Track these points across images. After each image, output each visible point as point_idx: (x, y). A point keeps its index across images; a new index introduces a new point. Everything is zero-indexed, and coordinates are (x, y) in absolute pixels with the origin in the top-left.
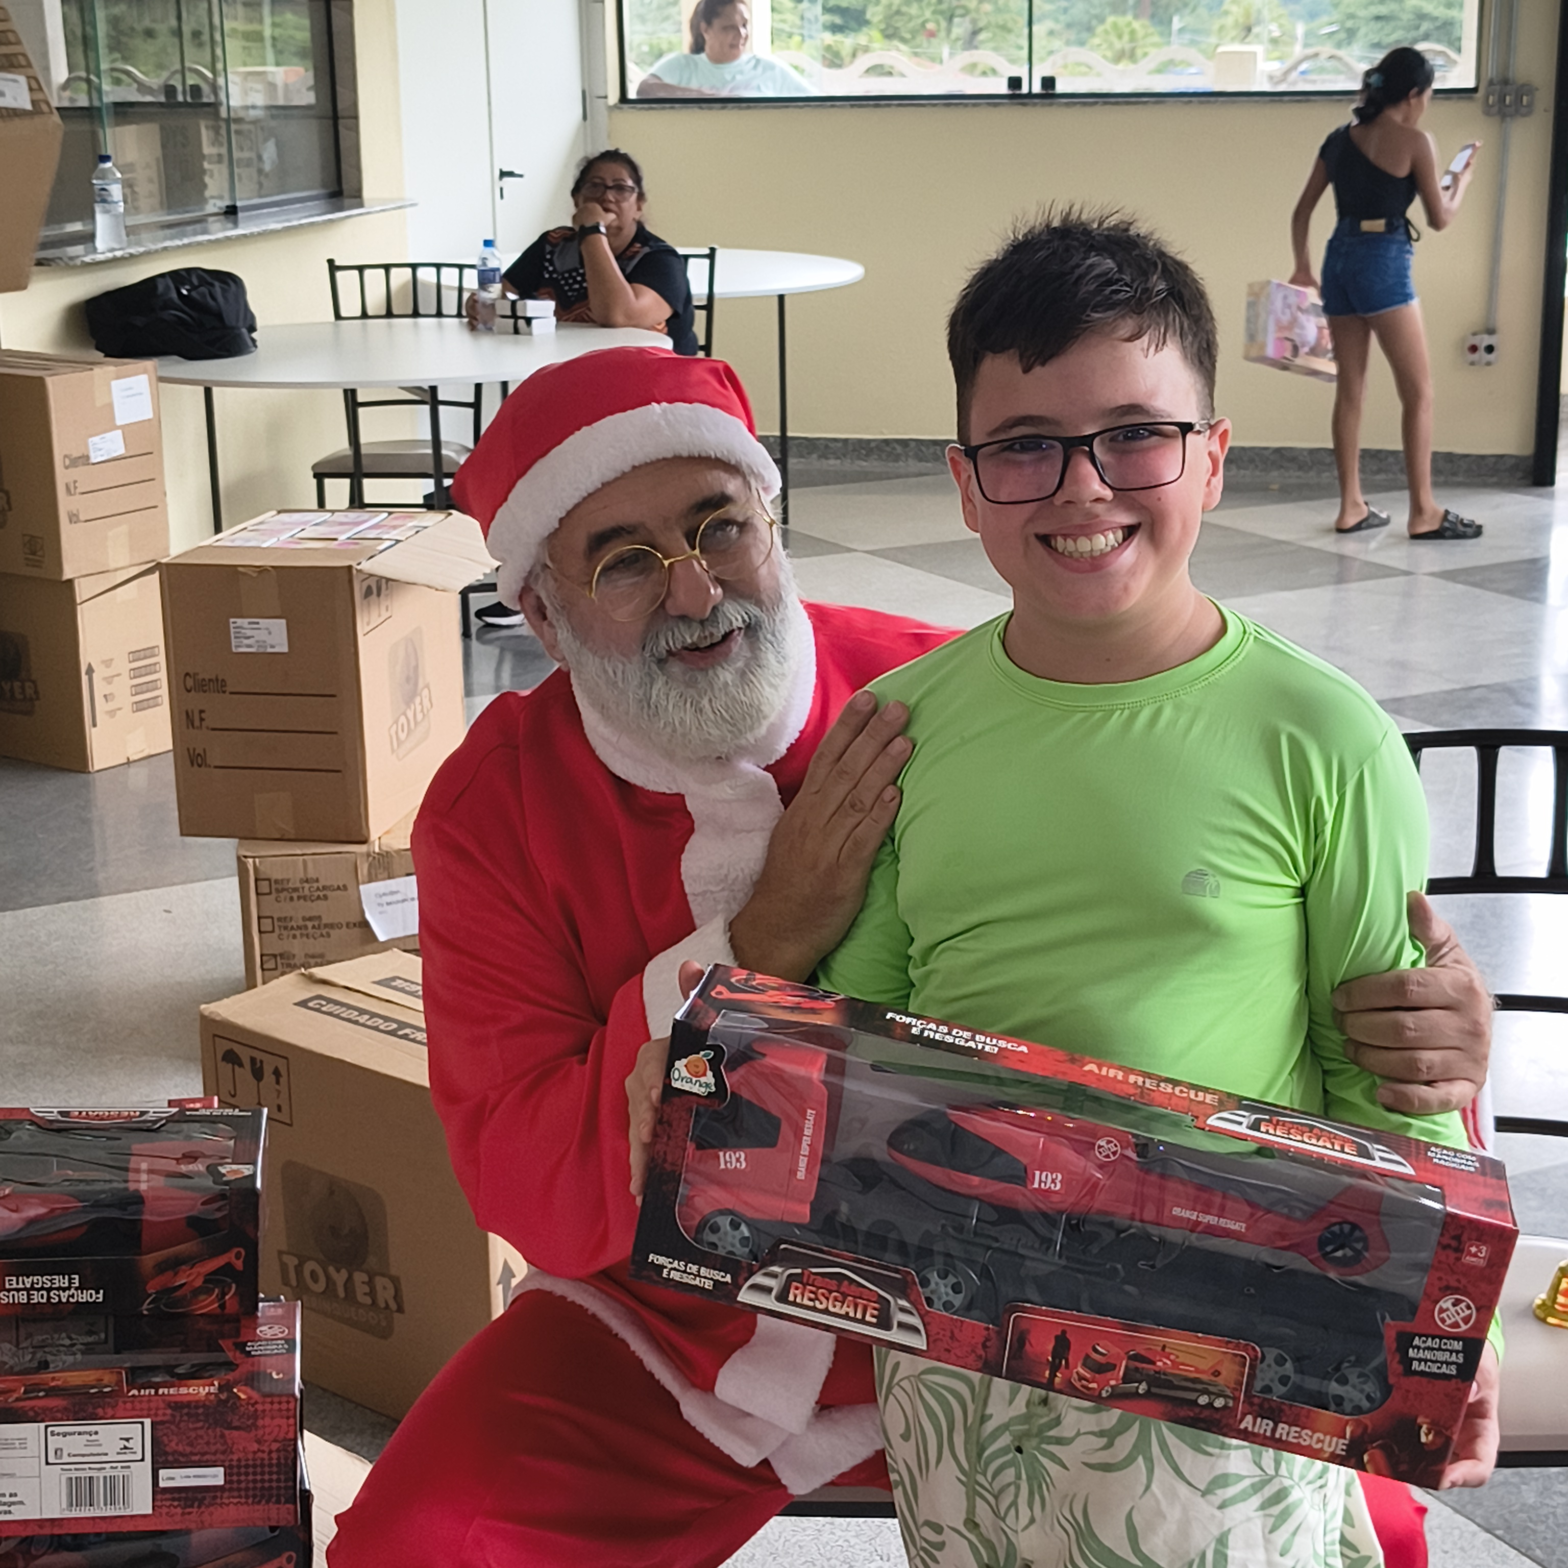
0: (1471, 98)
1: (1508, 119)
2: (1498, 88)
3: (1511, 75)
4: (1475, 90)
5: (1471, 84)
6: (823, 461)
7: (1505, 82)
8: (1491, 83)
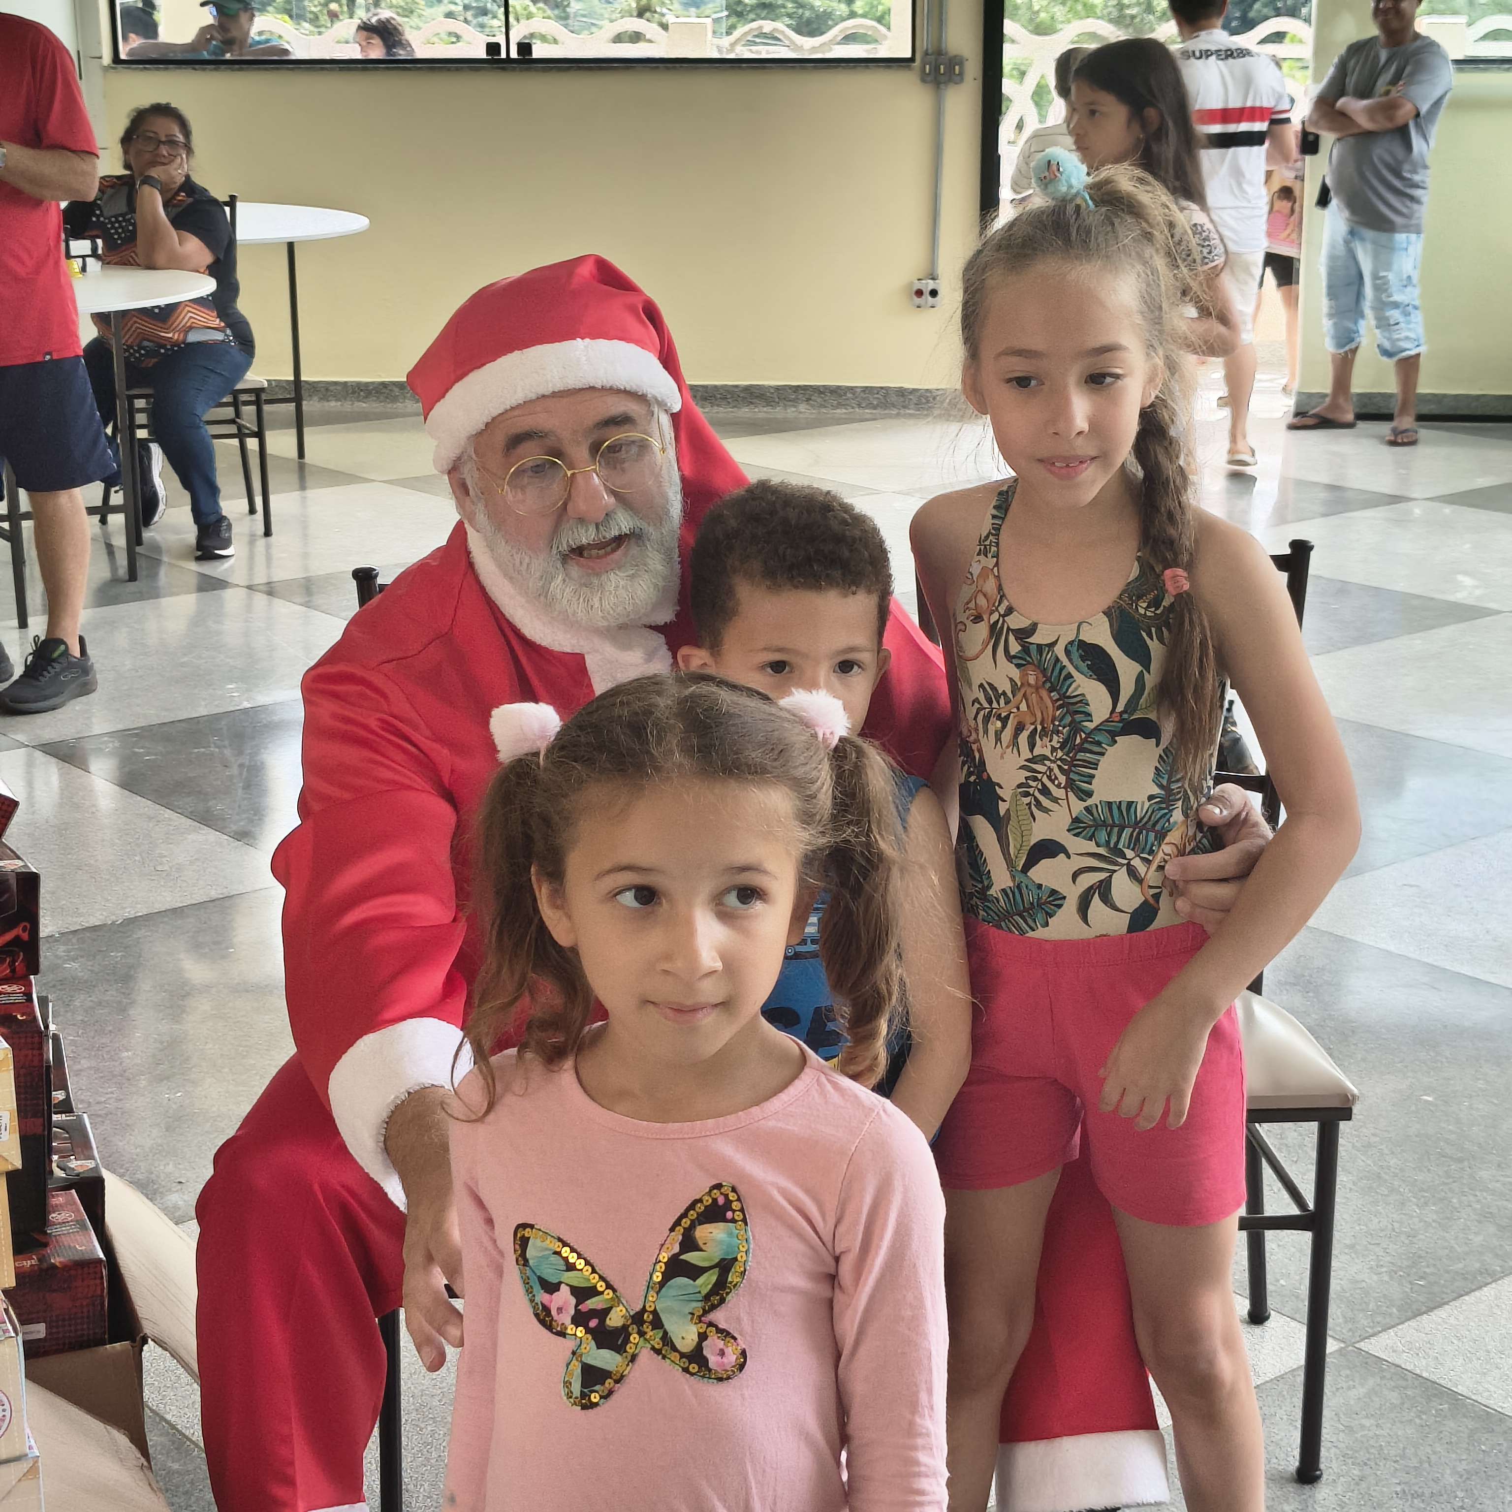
0: (909, 68)
1: (942, 86)
2: (933, 57)
3: (943, 46)
4: (912, 60)
5: (908, 54)
6: (326, 404)
7: (939, 53)
8: (926, 53)
